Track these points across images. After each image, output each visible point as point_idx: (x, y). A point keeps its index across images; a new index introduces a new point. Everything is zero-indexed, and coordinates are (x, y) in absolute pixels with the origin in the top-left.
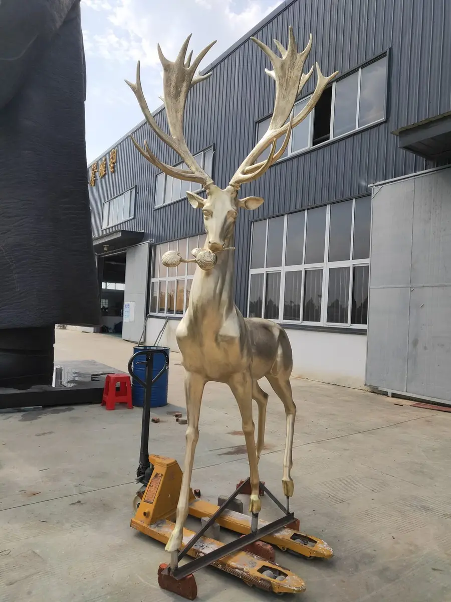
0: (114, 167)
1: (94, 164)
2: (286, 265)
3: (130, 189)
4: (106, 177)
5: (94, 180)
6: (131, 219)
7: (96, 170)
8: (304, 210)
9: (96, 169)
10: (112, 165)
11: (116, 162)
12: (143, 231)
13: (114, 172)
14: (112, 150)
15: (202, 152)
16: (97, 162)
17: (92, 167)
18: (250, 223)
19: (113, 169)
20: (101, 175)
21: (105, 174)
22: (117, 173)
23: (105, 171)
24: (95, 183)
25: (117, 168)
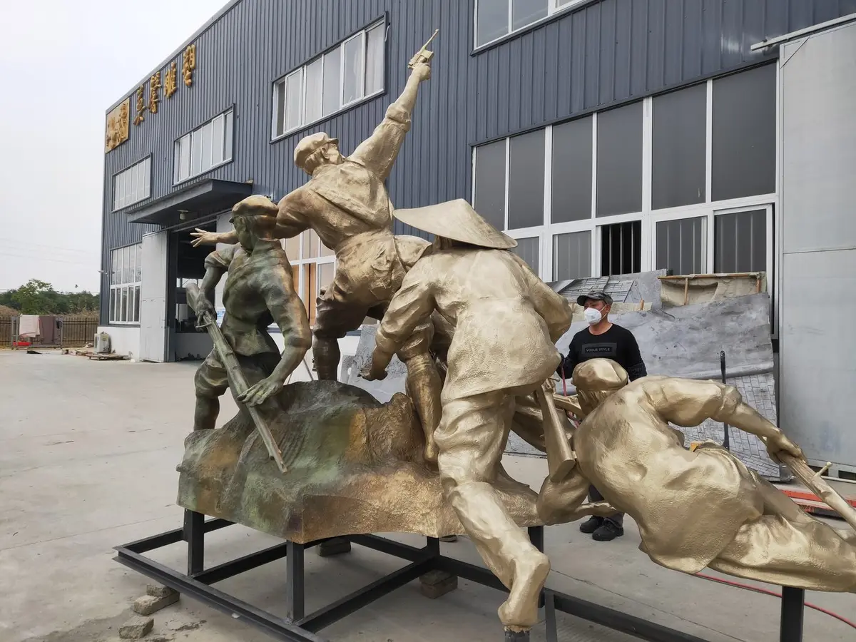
0: (191, 77)
1: (155, 75)
2: (554, 221)
3: (224, 112)
4: (177, 96)
5: (156, 102)
6: (227, 164)
7: (159, 86)
8: (590, 114)
9: (159, 83)
10: (188, 73)
11: (195, 68)
12: (250, 182)
13: (191, 85)
14: (186, 48)
15: (363, 32)
16: (160, 71)
17: (152, 81)
18: (469, 148)
19: (190, 81)
20: (169, 92)
21: (175, 91)
22: (196, 88)
23: (175, 85)
24: (157, 106)
25: (197, 78)
